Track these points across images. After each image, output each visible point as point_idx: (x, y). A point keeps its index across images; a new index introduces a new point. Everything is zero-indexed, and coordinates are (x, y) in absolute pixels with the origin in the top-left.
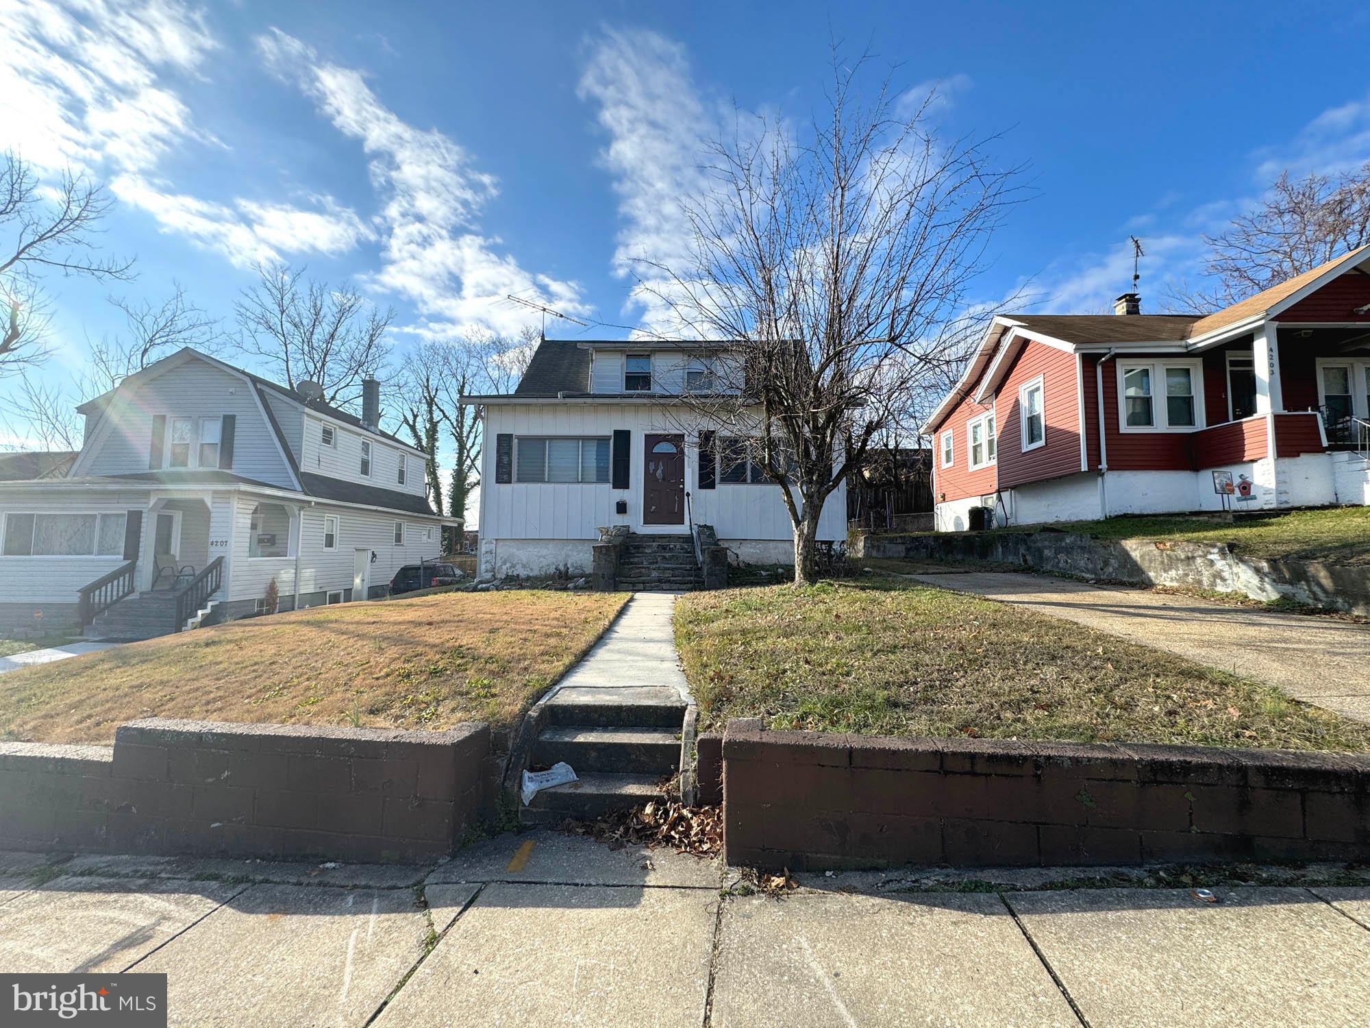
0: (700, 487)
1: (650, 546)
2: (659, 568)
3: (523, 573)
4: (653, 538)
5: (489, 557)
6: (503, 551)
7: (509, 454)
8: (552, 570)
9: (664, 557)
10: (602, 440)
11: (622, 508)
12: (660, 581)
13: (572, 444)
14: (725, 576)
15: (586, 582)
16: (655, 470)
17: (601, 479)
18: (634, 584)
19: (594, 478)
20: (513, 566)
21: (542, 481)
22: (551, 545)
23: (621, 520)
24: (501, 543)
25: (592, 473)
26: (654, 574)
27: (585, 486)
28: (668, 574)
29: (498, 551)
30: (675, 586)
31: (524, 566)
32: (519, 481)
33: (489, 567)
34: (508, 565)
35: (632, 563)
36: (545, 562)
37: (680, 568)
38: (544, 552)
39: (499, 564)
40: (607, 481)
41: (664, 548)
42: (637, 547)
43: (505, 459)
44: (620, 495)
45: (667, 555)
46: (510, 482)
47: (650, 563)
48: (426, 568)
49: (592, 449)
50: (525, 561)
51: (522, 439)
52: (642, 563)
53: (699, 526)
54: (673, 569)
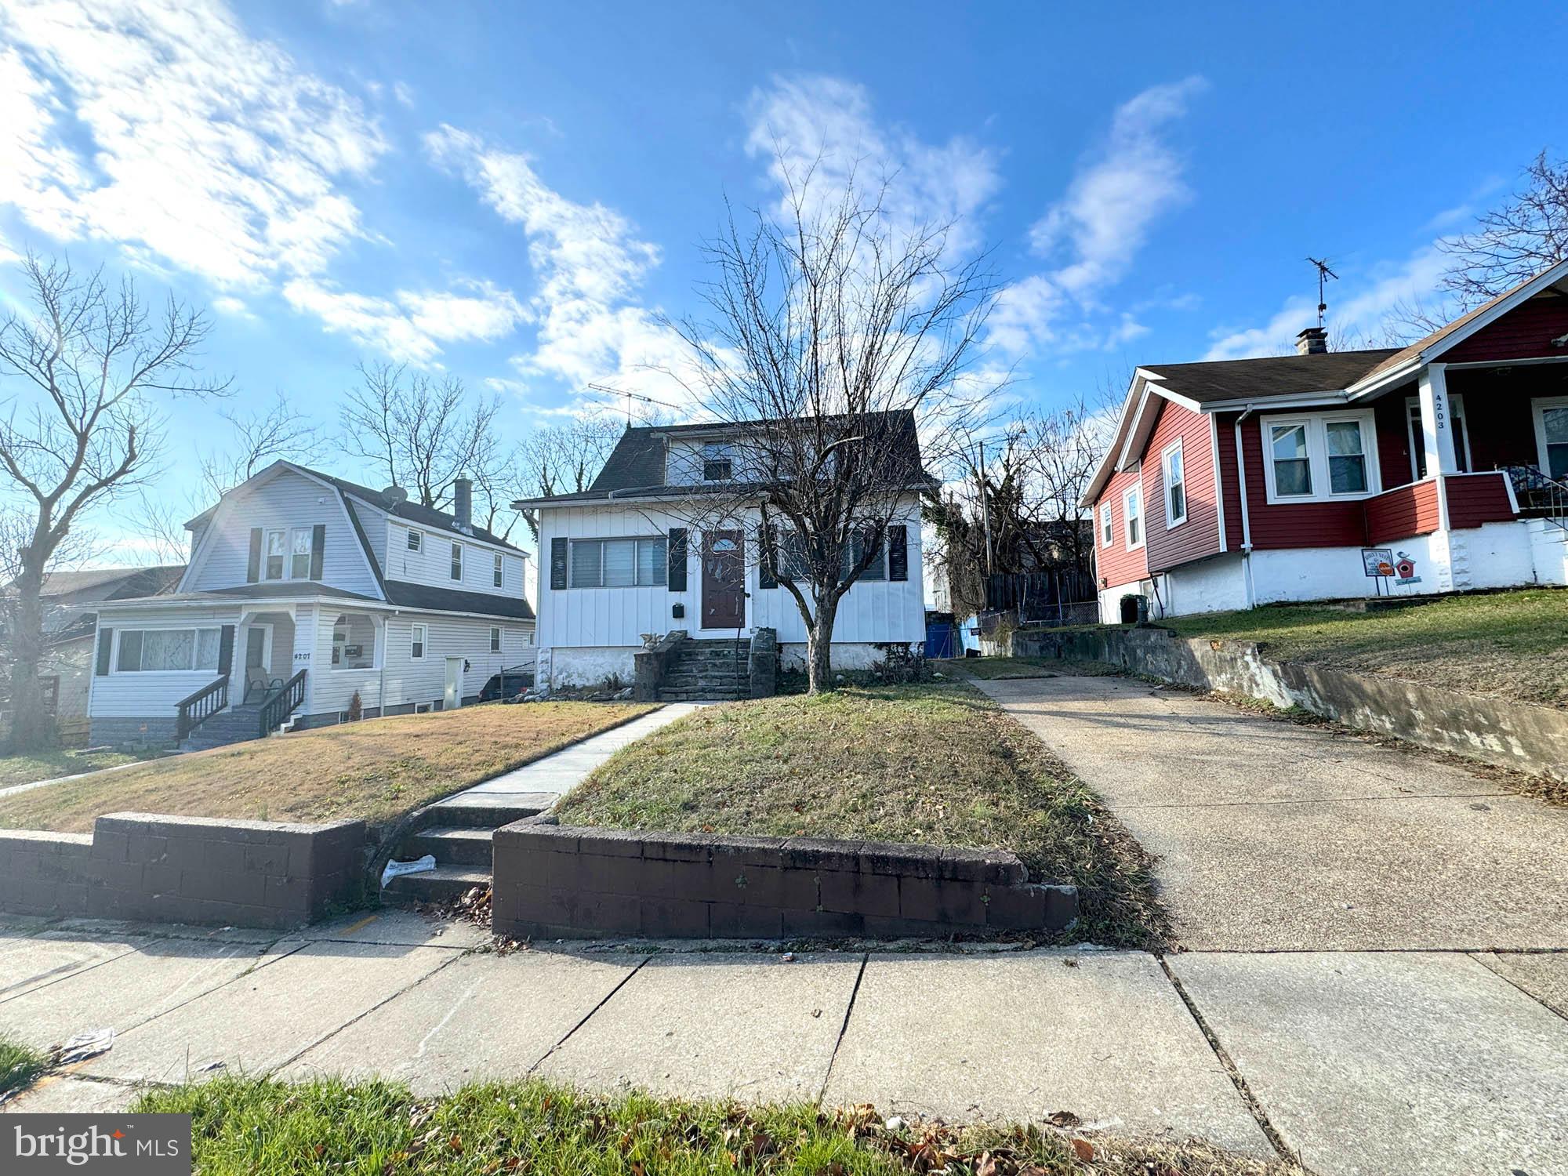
0: (763, 586)
1: (702, 653)
2: (706, 677)
3: (579, 683)
4: (709, 643)
5: (545, 666)
6: (559, 660)
7: (564, 558)
8: (602, 679)
9: (715, 665)
10: (660, 539)
11: (678, 612)
12: (703, 690)
13: (629, 545)
14: (773, 685)
15: (632, 693)
16: (714, 570)
17: (658, 582)
18: (676, 693)
19: (651, 583)
20: (569, 676)
21: (597, 585)
22: (608, 652)
23: (677, 625)
24: (556, 652)
25: (649, 576)
26: (701, 683)
27: (641, 589)
28: (715, 683)
29: (555, 660)
30: (720, 696)
31: (580, 676)
32: (574, 586)
33: (545, 676)
34: (564, 674)
35: (680, 672)
36: (601, 671)
37: (729, 676)
38: (600, 660)
39: (555, 673)
40: (663, 583)
41: (718, 654)
42: (689, 654)
43: (560, 564)
44: (676, 598)
45: (718, 662)
46: (564, 588)
47: (700, 671)
48: (506, 678)
49: (648, 553)
50: (580, 670)
51: (575, 541)
52: (692, 671)
53: (761, 629)
54: (721, 678)
